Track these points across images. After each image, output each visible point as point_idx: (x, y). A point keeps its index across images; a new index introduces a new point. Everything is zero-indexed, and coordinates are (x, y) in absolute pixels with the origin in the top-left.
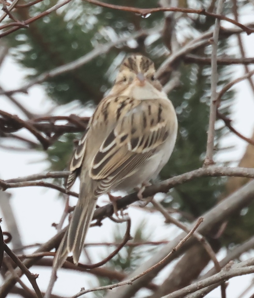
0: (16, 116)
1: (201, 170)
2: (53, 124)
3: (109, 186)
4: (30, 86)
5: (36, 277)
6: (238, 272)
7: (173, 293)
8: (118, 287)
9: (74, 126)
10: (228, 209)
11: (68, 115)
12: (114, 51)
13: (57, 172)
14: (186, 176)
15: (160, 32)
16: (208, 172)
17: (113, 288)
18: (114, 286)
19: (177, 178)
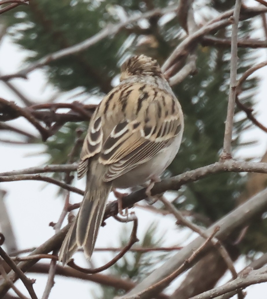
0: (13, 102)
2: (53, 112)
4: (30, 70)
5: (33, 282)
6: (256, 279)
9: (77, 114)
11: (70, 102)
12: (125, 32)
13: (57, 166)
14: (200, 172)
15: (176, 11)
19: (190, 173)
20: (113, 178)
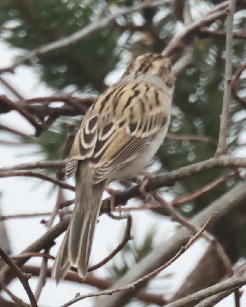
1: (212, 160)
2: (46, 106)
3: (108, 170)
5: (28, 277)
7: (178, 301)
8: (118, 292)
10: (234, 201)
14: (195, 168)
16: (220, 163)
17: (112, 293)
18: (113, 291)
20: (102, 179)
